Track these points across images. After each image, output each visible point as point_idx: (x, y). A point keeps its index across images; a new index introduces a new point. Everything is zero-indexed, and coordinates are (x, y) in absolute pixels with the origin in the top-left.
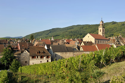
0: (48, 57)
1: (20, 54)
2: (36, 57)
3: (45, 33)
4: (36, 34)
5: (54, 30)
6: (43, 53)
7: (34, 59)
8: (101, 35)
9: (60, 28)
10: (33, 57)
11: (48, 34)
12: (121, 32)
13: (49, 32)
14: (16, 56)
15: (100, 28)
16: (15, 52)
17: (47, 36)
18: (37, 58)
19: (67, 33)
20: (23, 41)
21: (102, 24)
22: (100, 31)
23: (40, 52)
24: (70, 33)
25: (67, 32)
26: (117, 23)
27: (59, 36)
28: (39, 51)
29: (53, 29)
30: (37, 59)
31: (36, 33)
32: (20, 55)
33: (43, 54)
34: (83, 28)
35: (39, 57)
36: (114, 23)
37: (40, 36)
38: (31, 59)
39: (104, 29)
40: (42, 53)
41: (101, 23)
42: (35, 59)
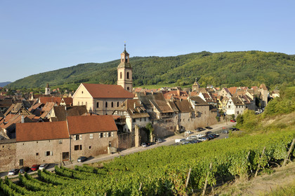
8: (123, 86)
9: (96, 64)
12: (215, 73)
15: (121, 70)
19: (105, 74)
21: (126, 60)
22: (121, 77)
24: (111, 75)
25: (105, 72)
26: (211, 54)
27: (88, 81)
34: (141, 63)
36: (205, 54)
39: (130, 71)
41: (123, 57)
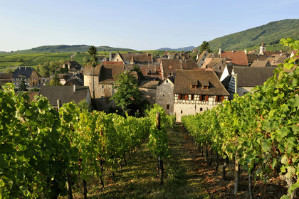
0: (219, 99)
1: (154, 87)
2: (190, 96)
3: (250, 34)
4: (227, 40)
5: (273, 27)
6: (209, 87)
7: (184, 101)
10: (182, 97)
11: (257, 37)
13: (260, 32)
14: (146, 90)
16: (145, 83)
17: (253, 43)
18: (192, 98)
20: (177, 57)
23: (199, 85)
28: (198, 82)
29: (271, 24)
30: (192, 101)
31: (226, 37)
32: (156, 88)
33: (207, 89)
35: (195, 96)
37: (234, 43)
38: (176, 101)
40: (205, 87)
42: (187, 101)
